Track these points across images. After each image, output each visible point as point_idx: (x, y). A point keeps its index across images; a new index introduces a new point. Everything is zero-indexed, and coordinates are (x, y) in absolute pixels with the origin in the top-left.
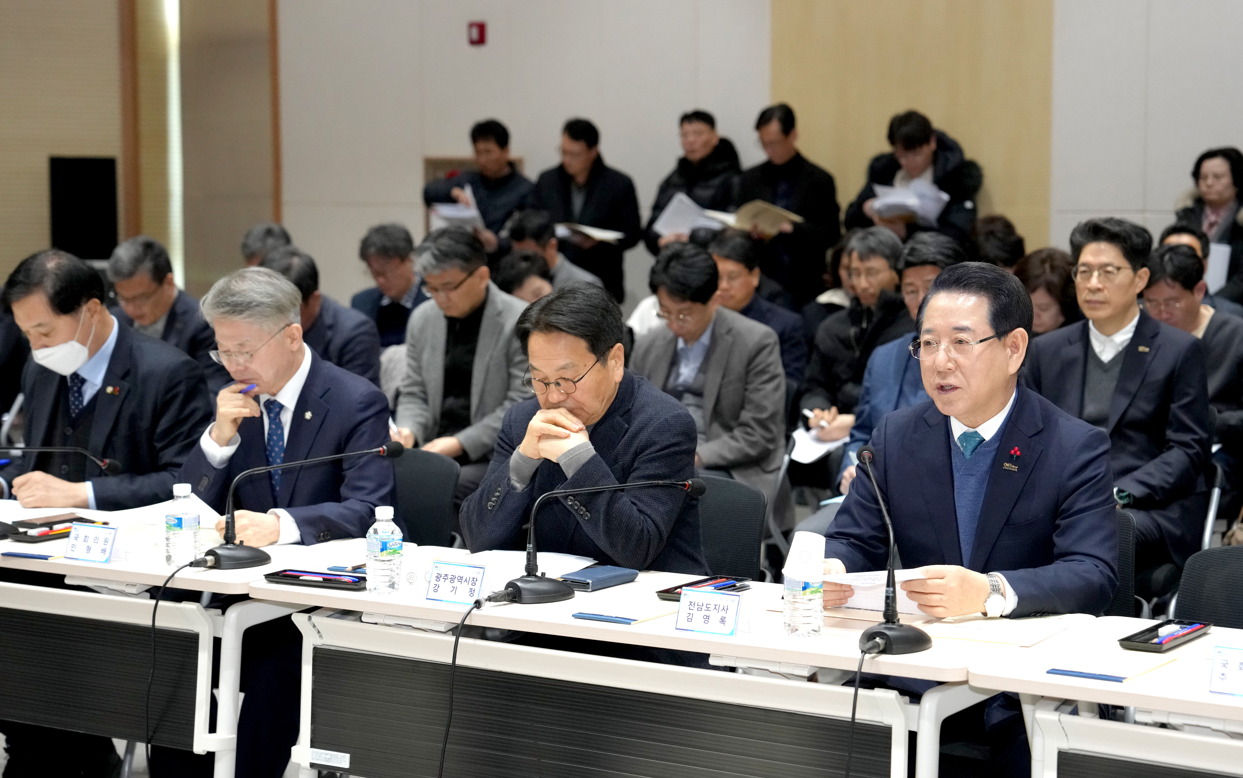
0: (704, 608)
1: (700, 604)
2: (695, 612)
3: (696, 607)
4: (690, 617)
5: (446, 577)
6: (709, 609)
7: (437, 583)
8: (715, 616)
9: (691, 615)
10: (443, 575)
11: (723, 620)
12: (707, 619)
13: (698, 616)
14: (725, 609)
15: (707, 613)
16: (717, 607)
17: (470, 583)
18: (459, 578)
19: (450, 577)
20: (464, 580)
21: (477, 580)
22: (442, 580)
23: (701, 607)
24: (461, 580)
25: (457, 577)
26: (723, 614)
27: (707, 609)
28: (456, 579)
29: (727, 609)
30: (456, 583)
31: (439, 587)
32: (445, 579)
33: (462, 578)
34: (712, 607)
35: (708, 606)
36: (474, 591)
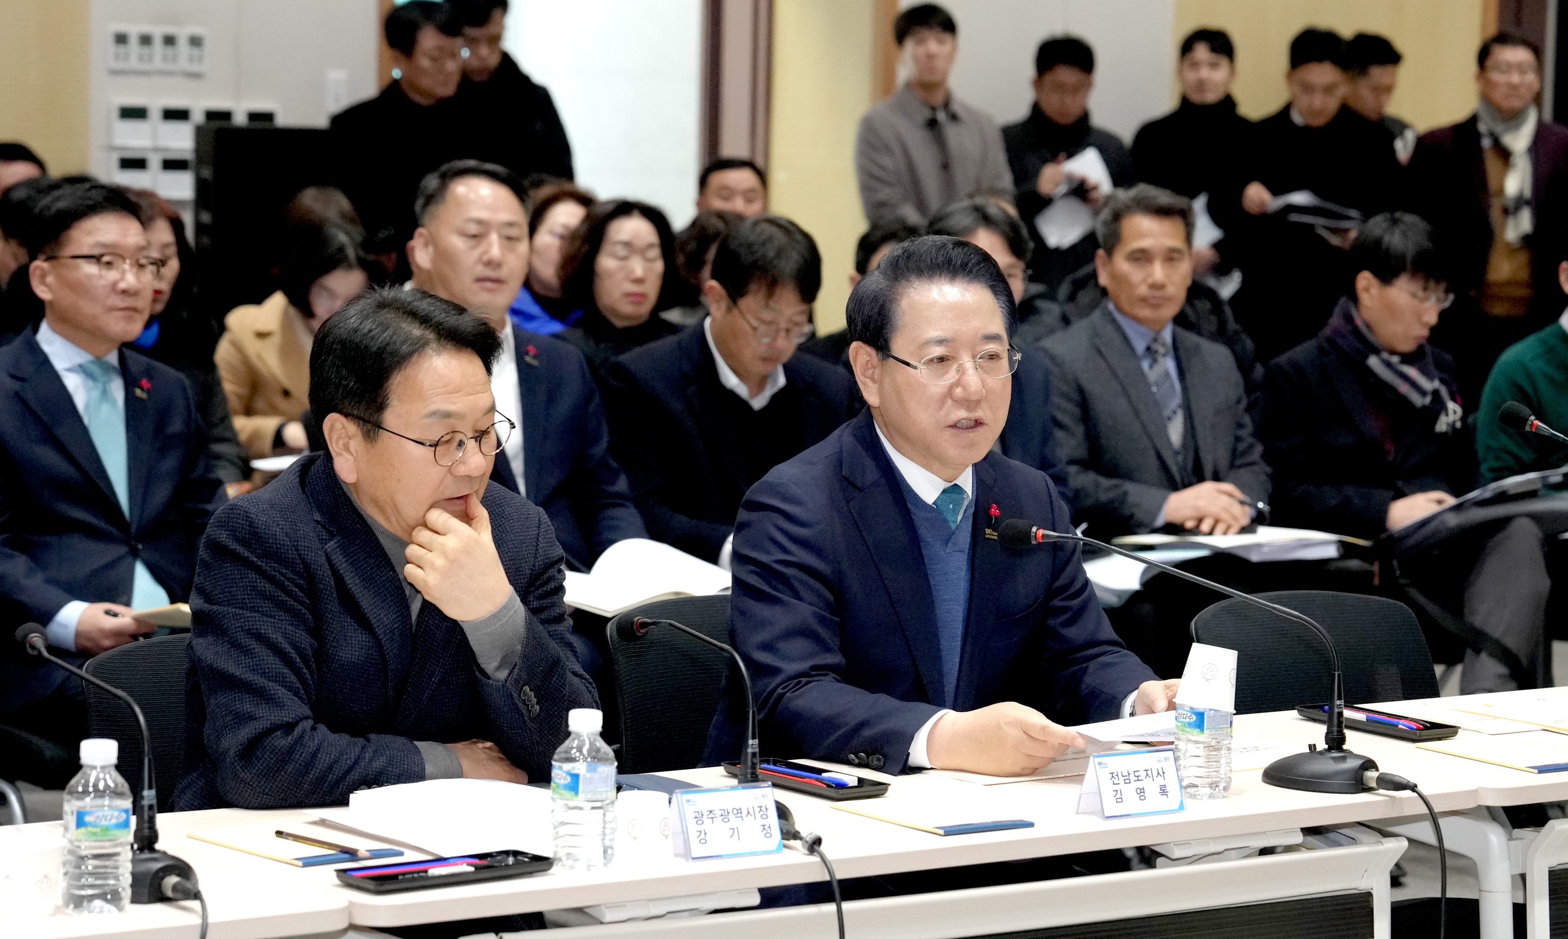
0: (1132, 778)
1: (1125, 773)
2: (1122, 786)
3: (1122, 779)
4: (1119, 796)
5: (711, 815)
6: (1140, 778)
7: (701, 828)
8: (1152, 787)
9: (1119, 792)
10: (706, 813)
11: (1163, 791)
12: (1142, 794)
13: (1129, 791)
14: (1161, 773)
15: (1140, 785)
16: (1149, 773)
17: (758, 816)
18: (735, 812)
19: (718, 813)
20: (745, 812)
21: (767, 809)
22: (707, 822)
23: (1127, 778)
24: (739, 815)
25: (730, 811)
26: (1160, 781)
27: (1136, 779)
28: (731, 814)
29: (1164, 773)
30: (734, 821)
31: (705, 834)
32: (712, 818)
33: (739, 811)
34: (1143, 774)
35: (1137, 774)
36: (769, 827)
